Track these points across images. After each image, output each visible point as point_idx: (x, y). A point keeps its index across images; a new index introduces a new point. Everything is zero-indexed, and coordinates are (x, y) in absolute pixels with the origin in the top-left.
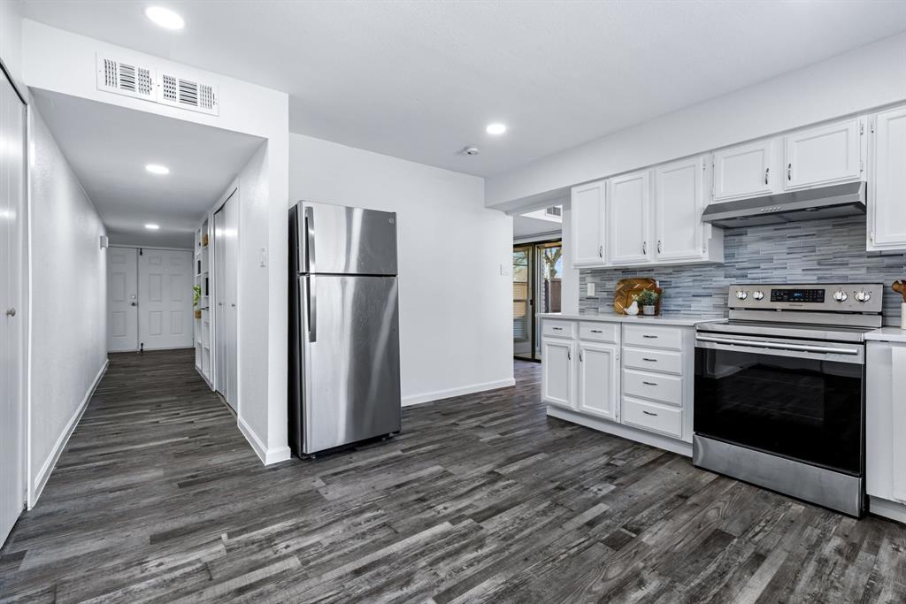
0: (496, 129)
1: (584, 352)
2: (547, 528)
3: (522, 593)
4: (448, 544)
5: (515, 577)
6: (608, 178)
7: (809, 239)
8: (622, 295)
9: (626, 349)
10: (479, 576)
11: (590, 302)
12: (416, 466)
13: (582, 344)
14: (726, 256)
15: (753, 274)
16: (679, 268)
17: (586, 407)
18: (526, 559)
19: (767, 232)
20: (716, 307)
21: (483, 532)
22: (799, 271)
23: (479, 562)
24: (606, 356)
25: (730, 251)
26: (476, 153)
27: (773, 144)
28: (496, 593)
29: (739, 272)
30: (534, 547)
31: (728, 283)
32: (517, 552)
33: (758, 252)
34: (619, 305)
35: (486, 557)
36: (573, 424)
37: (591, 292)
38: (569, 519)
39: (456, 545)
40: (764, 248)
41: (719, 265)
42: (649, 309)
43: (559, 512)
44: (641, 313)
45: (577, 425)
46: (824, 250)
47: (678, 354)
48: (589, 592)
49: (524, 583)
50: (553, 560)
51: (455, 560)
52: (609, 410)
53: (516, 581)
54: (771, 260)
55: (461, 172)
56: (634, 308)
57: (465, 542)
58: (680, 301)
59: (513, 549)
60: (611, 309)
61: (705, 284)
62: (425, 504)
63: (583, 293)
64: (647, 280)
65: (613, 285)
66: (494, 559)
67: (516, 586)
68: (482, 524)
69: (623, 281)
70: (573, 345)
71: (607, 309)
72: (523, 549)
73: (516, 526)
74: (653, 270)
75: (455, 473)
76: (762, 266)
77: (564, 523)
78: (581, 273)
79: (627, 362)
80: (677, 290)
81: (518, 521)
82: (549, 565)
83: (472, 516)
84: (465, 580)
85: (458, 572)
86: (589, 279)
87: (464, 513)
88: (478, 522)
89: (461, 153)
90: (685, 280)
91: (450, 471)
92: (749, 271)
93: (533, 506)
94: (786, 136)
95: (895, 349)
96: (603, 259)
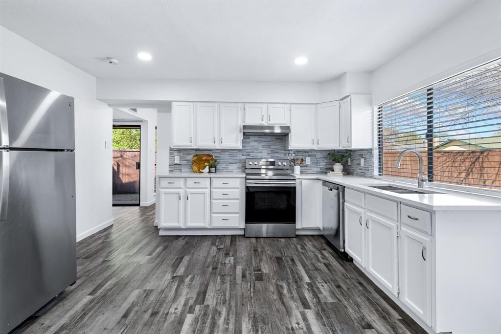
0: (145, 56)
1: (189, 194)
2: (232, 287)
3: (260, 318)
4: (204, 323)
5: (249, 315)
6: (195, 102)
7: (269, 143)
8: (196, 162)
9: (214, 190)
10: (237, 325)
11: (176, 166)
12: (120, 297)
13: (188, 190)
14: (242, 147)
15: (252, 154)
16: (223, 151)
17: (191, 224)
18: (243, 305)
19: (256, 138)
20: (239, 168)
21: (211, 307)
22: (266, 154)
23: (228, 319)
24: (203, 195)
25: (244, 145)
26: (116, 64)
27: (265, 106)
28: (252, 326)
29: (247, 154)
30: (239, 298)
31: (245, 158)
32: (236, 304)
33: (253, 146)
34: (195, 168)
35: (228, 315)
36: (180, 236)
37: (177, 160)
38: (235, 279)
39: (209, 321)
40: (255, 144)
41: (240, 150)
42: (213, 170)
43: (228, 279)
44: (210, 172)
45: (183, 236)
46: (273, 147)
47: (238, 190)
48: (275, 300)
49: (255, 314)
50: (251, 298)
51: (218, 327)
52: (204, 223)
53: (252, 316)
54: (257, 149)
55: (81, 69)
56: (207, 169)
57: (210, 316)
58: (224, 165)
59: (233, 304)
60: (190, 170)
61: (234, 158)
62: (160, 314)
63: (172, 162)
64: (209, 155)
65: (190, 157)
66: (233, 314)
67: (254, 317)
68: (205, 303)
69: (196, 155)
70: (182, 192)
71: (187, 170)
72: (236, 302)
73: (220, 295)
74: (211, 151)
75: (154, 288)
76: (255, 151)
77: (235, 281)
78: (170, 150)
79: (214, 196)
80: (223, 160)
81: (218, 292)
82: (252, 301)
83: (196, 303)
84: (235, 331)
85: (228, 331)
86: (175, 153)
87: (189, 305)
88: (203, 304)
89: (103, 59)
90: (226, 156)
91: (148, 288)
92: (251, 153)
93: (215, 282)
94: (269, 104)
95: (303, 181)
96: (192, 144)
